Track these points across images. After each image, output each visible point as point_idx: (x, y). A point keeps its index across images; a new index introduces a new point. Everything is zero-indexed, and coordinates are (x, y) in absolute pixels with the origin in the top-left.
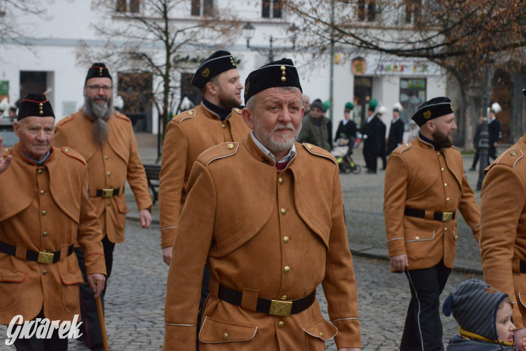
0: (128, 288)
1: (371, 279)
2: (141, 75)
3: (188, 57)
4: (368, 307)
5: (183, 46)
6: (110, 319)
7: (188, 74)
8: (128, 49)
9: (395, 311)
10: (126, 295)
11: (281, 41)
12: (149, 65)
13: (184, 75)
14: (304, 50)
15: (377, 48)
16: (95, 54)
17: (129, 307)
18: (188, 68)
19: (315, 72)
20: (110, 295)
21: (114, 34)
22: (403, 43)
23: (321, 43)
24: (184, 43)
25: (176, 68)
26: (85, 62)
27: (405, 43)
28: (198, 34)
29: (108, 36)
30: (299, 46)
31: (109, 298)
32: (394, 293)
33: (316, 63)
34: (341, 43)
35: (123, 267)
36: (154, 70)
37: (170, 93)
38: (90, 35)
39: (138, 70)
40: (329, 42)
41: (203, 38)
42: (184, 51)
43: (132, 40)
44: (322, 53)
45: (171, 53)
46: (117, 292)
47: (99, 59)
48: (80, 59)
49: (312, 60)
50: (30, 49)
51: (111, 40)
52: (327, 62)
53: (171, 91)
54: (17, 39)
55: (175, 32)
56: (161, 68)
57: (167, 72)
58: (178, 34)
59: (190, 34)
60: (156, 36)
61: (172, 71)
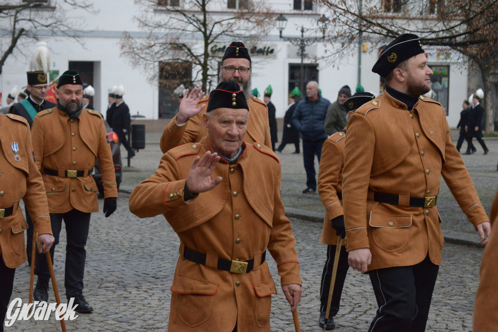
0: (169, 262)
2: (182, 64)
3: (225, 47)
5: (220, 36)
6: (153, 292)
8: (169, 41)
10: (168, 269)
11: (312, 31)
12: (188, 55)
14: (334, 39)
16: (138, 45)
19: (344, 60)
20: (153, 269)
21: (156, 26)
22: (428, 32)
23: (350, 33)
24: (221, 34)
25: (213, 57)
26: (129, 52)
27: (430, 32)
28: (233, 26)
29: (150, 28)
30: (329, 36)
33: (345, 52)
34: (369, 32)
35: (165, 243)
36: (193, 60)
37: (208, 81)
38: (133, 27)
39: (178, 59)
40: (357, 31)
41: (239, 29)
42: (221, 41)
43: (173, 31)
44: (351, 43)
45: (209, 44)
46: (160, 266)
47: (141, 49)
48: (124, 49)
49: (341, 49)
50: (78, 41)
51: (153, 31)
52: (355, 51)
53: (209, 79)
54: (67, 32)
55: (213, 24)
56: (200, 58)
57: (205, 61)
58: (216, 26)
59: (226, 25)
60: (195, 28)
61: (210, 60)
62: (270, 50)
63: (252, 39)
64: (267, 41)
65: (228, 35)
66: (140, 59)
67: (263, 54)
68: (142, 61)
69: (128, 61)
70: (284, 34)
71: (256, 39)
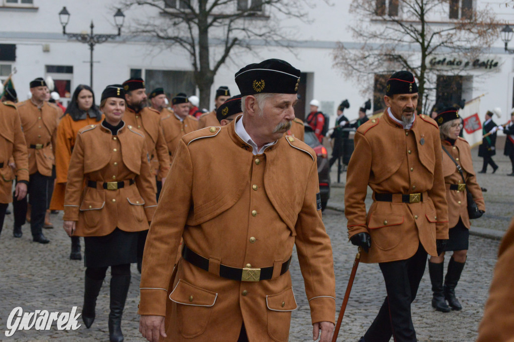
0: (375, 286)
3: (445, 60)
5: (439, 48)
7: (443, 76)
8: (384, 52)
10: (372, 294)
12: (404, 67)
13: (439, 77)
16: (352, 56)
17: (374, 305)
18: (443, 70)
21: (371, 36)
24: (440, 45)
25: (431, 69)
26: (341, 63)
28: (453, 37)
29: (365, 38)
31: (356, 295)
37: (425, 94)
38: (347, 38)
39: (393, 71)
41: (459, 40)
42: (439, 53)
43: (388, 42)
45: (427, 56)
46: (364, 290)
47: (355, 60)
48: (337, 60)
50: (291, 51)
51: (368, 42)
53: (425, 93)
54: (281, 42)
55: (431, 34)
56: (416, 70)
57: (422, 74)
58: (434, 36)
59: (446, 37)
60: (412, 38)
61: (427, 73)
62: (493, 63)
63: (474, 51)
65: (447, 46)
66: (352, 71)
67: (486, 68)
68: (355, 73)
69: (341, 73)
70: (510, 46)
71: (478, 51)
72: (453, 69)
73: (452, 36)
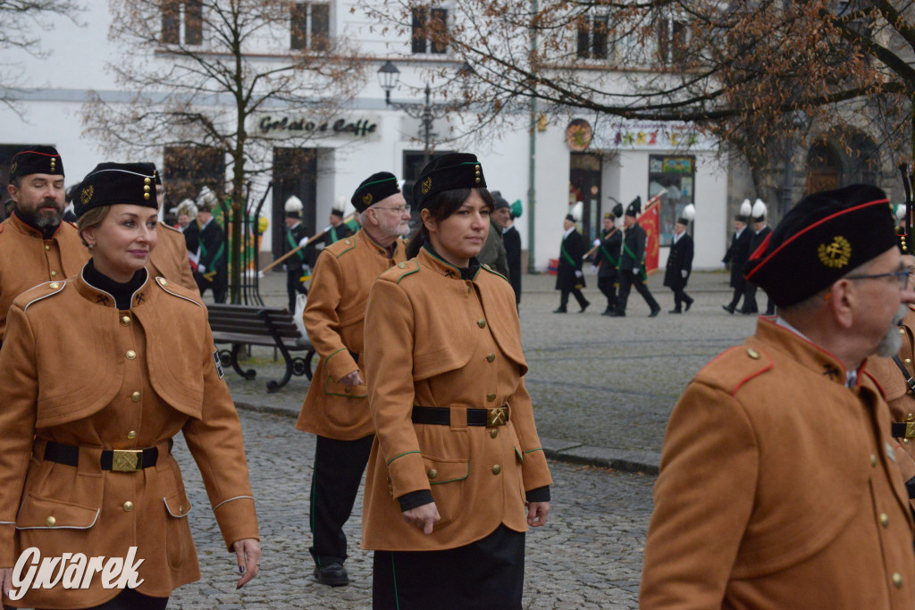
1: (574, 500)
2: (195, 150)
3: (285, 120)
4: (563, 547)
5: (267, 100)
8: (173, 107)
9: (608, 554)
12: (209, 135)
13: (278, 152)
14: (463, 108)
15: (589, 105)
16: (115, 115)
21: (149, 80)
24: (268, 96)
25: (255, 138)
26: (97, 130)
28: (290, 82)
29: (138, 85)
32: (608, 522)
33: (486, 130)
36: (217, 143)
37: (245, 182)
38: (106, 83)
39: (190, 142)
41: (301, 87)
42: (269, 110)
43: (180, 90)
44: (497, 114)
45: (246, 114)
47: (122, 124)
48: (90, 123)
49: (480, 125)
50: (12, 108)
51: (144, 90)
52: (504, 130)
53: (246, 179)
55: (253, 78)
56: (229, 140)
57: (240, 147)
58: (258, 80)
59: (278, 81)
60: (221, 85)
61: (247, 144)
62: (368, 126)
63: (326, 106)
64: (353, 109)
66: (117, 143)
67: (357, 134)
68: (123, 146)
69: (97, 146)
70: (395, 96)
71: (333, 106)
72: (292, 137)
73: (288, 81)
